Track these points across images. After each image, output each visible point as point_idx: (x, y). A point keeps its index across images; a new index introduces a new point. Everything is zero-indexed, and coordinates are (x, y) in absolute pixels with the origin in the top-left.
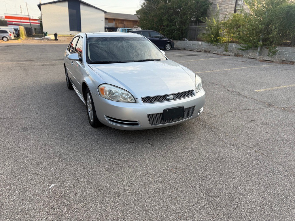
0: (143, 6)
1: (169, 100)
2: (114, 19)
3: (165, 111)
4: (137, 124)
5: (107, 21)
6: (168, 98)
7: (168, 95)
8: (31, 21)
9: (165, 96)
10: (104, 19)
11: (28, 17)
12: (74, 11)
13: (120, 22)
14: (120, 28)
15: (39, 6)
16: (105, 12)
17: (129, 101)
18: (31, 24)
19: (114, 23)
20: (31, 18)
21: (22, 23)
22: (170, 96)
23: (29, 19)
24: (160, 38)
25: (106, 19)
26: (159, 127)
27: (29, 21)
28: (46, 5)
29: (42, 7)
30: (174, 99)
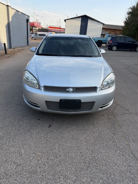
0: (127, 19)
1: (68, 92)
2: (109, 29)
3: (61, 100)
4: (39, 107)
5: (104, 30)
6: (67, 90)
7: (68, 88)
8: (61, 30)
9: (66, 88)
10: (101, 29)
11: (59, 27)
12: (84, 24)
13: (113, 31)
14: (107, 35)
15: (65, 21)
16: (103, 24)
17: (35, 87)
18: (61, 31)
19: (109, 31)
20: (61, 28)
21: (56, 31)
22: (69, 89)
23: (60, 28)
24: (133, 42)
25: (103, 28)
26: (56, 113)
27: (59, 30)
28: (69, 20)
29: (66, 21)
30: (73, 92)
